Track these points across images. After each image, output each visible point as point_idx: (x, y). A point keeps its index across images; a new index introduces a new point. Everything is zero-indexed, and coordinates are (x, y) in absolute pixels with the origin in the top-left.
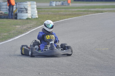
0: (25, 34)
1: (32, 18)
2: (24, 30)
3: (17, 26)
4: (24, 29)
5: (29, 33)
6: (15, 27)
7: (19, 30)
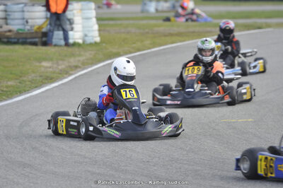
0: (60, 82)
1: (84, 42)
2: (60, 74)
3: (45, 64)
4: (61, 70)
5: (70, 81)
6: (38, 64)
7: (47, 72)
